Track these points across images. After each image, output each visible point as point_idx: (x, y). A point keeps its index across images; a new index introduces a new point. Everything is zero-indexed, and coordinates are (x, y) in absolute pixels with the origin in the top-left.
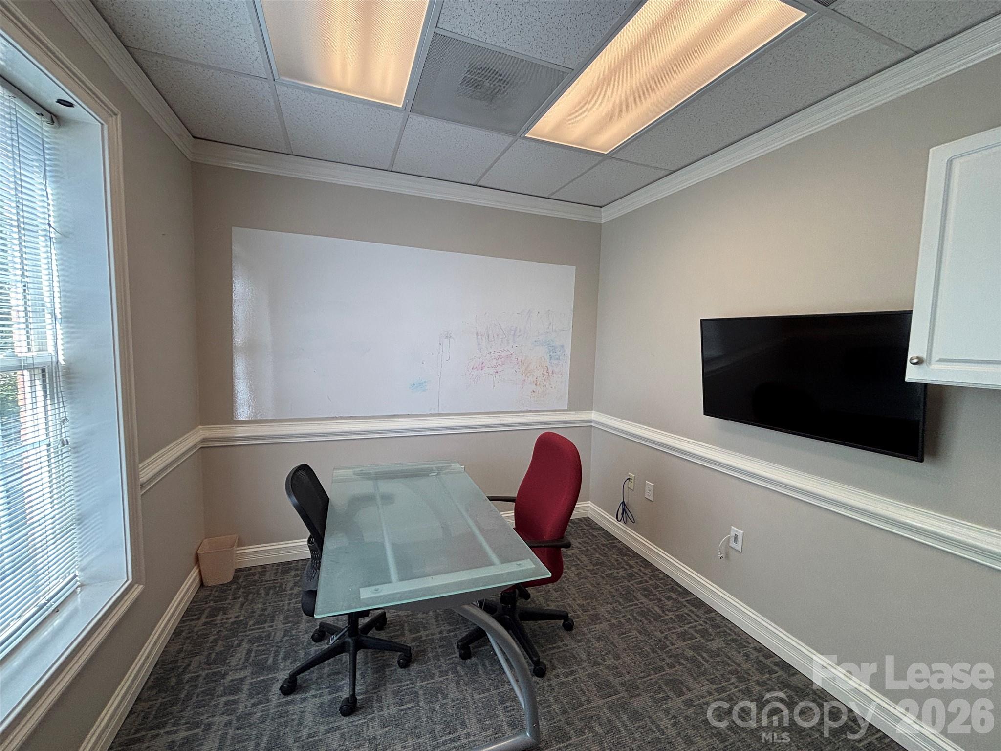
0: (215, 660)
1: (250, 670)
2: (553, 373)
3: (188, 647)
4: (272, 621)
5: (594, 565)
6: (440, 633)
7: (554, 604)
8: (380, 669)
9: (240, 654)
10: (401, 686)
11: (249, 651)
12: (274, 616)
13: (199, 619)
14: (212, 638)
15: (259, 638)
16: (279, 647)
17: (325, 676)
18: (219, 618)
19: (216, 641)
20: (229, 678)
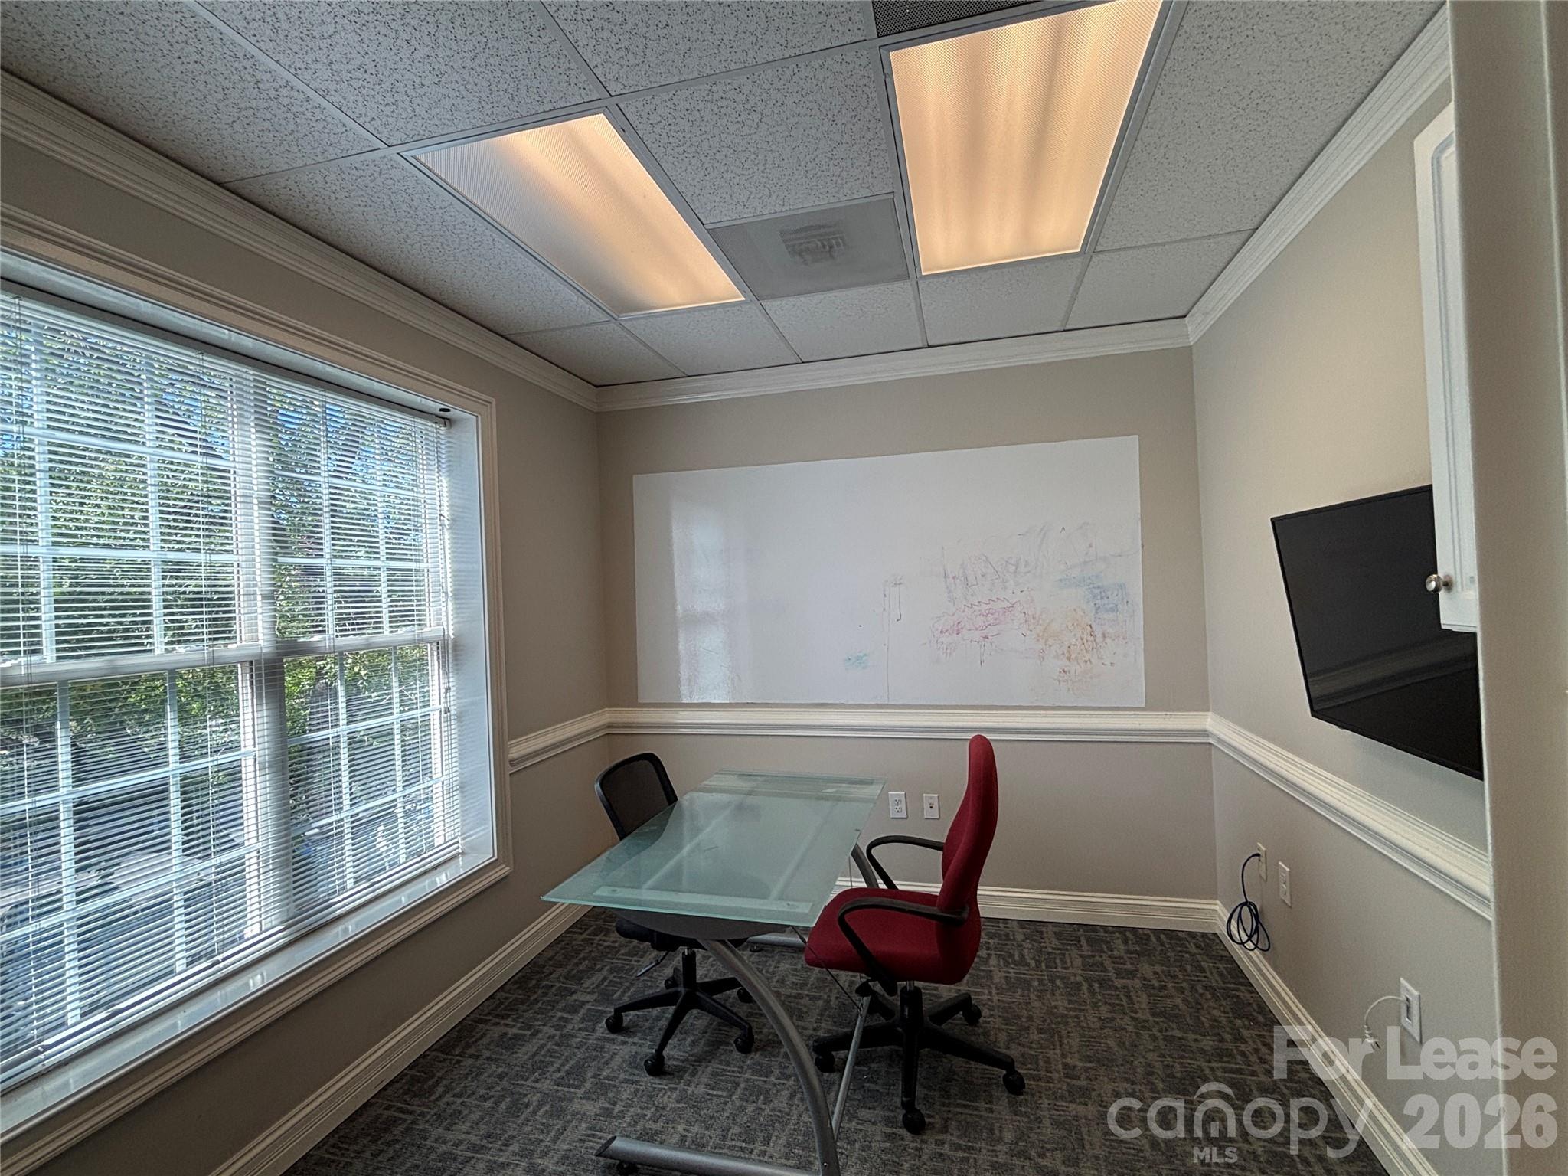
0: (574, 976)
1: (595, 996)
2: (1104, 636)
3: (559, 957)
4: (642, 957)
5: (1153, 1015)
6: (814, 1029)
7: (1020, 1048)
8: (715, 1045)
9: (597, 978)
10: (724, 1070)
11: (605, 979)
12: (645, 952)
13: (581, 934)
14: (581, 956)
15: (620, 970)
16: (632, 984)
17: (657, 1029)
18: (598, 938)
19: (584, 959)
20: (575, 997)
